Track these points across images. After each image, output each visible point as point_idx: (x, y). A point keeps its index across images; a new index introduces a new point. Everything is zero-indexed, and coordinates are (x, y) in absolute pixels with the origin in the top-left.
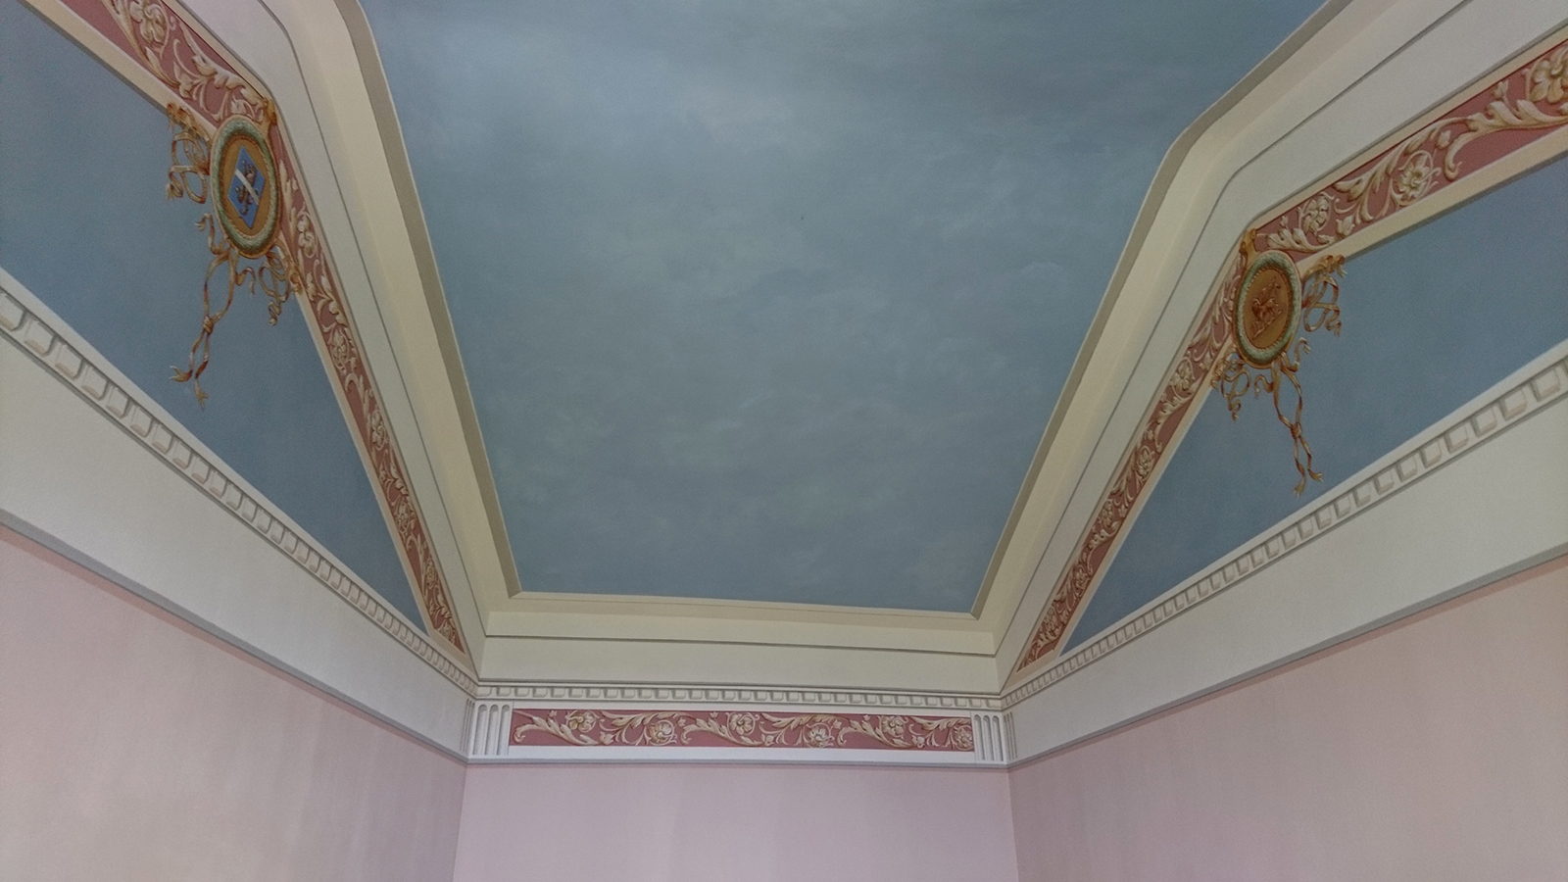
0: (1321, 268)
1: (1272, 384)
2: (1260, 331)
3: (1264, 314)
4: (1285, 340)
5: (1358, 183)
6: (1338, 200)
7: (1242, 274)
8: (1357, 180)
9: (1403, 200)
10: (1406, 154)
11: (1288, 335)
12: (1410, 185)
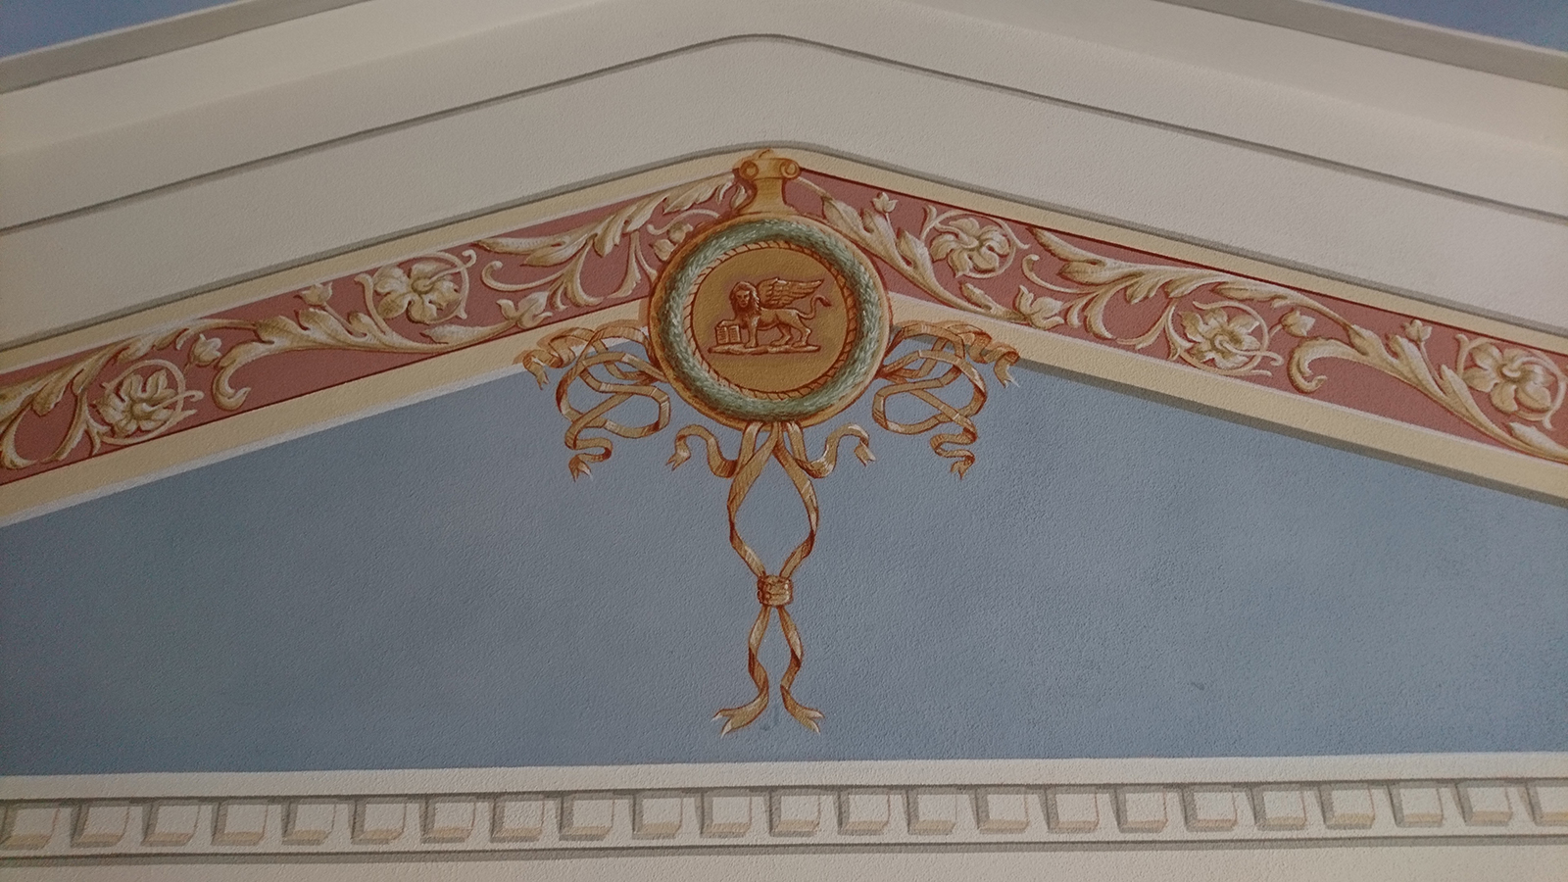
0: (952, 338)
1: (735, 463)
2: (736, 348)
3: (761, 324)
4: (808, 405)
5: (1094, 263)
6: (1035, 258)
7: (726, 217)
8: (1092, 256)
9: (1188, 351)
10: (1216, 291)
11: (821, 400)
12: (1212, 342)
